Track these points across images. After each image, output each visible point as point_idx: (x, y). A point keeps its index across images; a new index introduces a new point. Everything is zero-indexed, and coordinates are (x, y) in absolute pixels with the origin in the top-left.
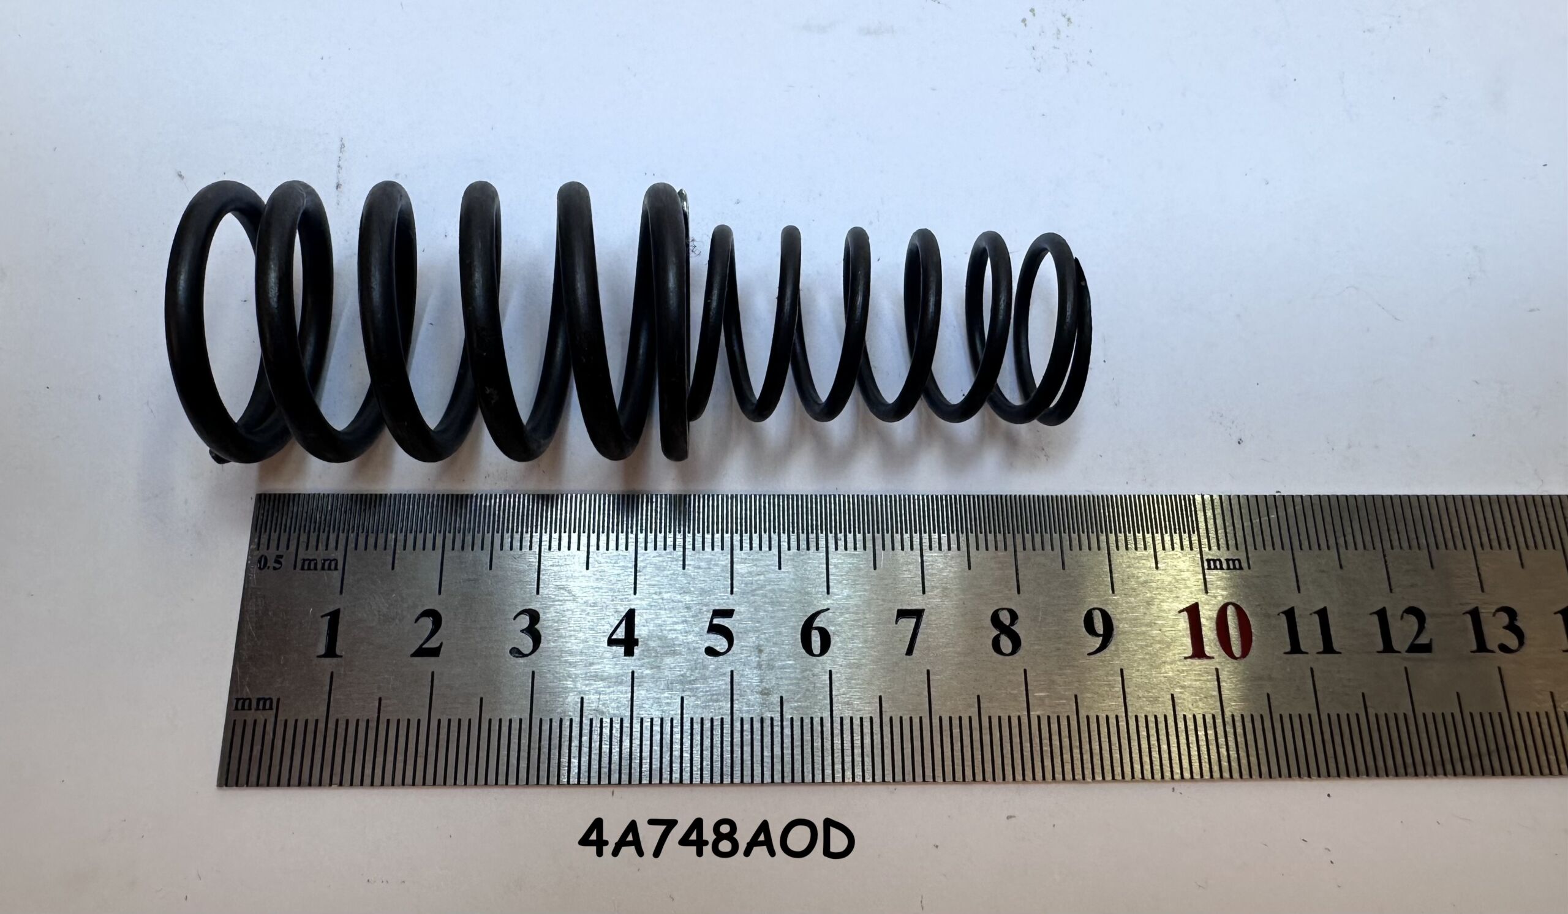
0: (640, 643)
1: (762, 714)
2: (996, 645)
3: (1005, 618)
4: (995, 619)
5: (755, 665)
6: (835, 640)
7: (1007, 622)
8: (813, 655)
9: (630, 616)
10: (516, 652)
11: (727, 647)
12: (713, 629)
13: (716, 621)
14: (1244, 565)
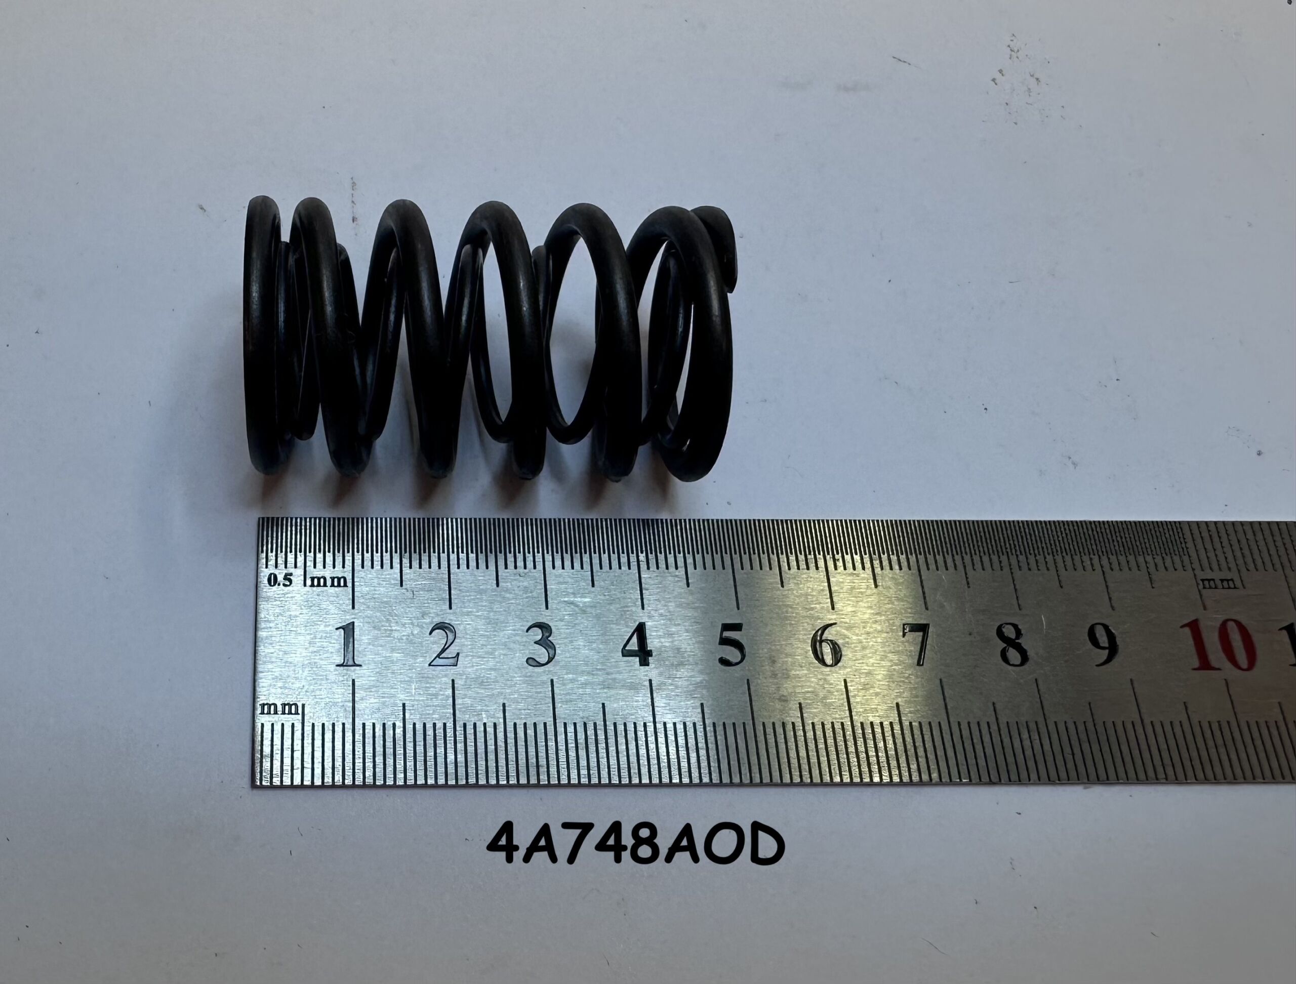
0: (654, 654)
1: (783, 719)
2: (1004, 655)
3: (1010, 632)
4: (1000, 633)
5: (769, 674)
6: (847, 653)
7: (1013, 636)
8: (826, 665)
9: (640, 630)
10: (532, 662)
11: (739, 659)
12: (724, 641)
13: (727, 634)
14: (1238, 583)
